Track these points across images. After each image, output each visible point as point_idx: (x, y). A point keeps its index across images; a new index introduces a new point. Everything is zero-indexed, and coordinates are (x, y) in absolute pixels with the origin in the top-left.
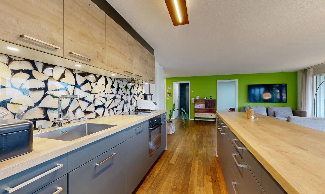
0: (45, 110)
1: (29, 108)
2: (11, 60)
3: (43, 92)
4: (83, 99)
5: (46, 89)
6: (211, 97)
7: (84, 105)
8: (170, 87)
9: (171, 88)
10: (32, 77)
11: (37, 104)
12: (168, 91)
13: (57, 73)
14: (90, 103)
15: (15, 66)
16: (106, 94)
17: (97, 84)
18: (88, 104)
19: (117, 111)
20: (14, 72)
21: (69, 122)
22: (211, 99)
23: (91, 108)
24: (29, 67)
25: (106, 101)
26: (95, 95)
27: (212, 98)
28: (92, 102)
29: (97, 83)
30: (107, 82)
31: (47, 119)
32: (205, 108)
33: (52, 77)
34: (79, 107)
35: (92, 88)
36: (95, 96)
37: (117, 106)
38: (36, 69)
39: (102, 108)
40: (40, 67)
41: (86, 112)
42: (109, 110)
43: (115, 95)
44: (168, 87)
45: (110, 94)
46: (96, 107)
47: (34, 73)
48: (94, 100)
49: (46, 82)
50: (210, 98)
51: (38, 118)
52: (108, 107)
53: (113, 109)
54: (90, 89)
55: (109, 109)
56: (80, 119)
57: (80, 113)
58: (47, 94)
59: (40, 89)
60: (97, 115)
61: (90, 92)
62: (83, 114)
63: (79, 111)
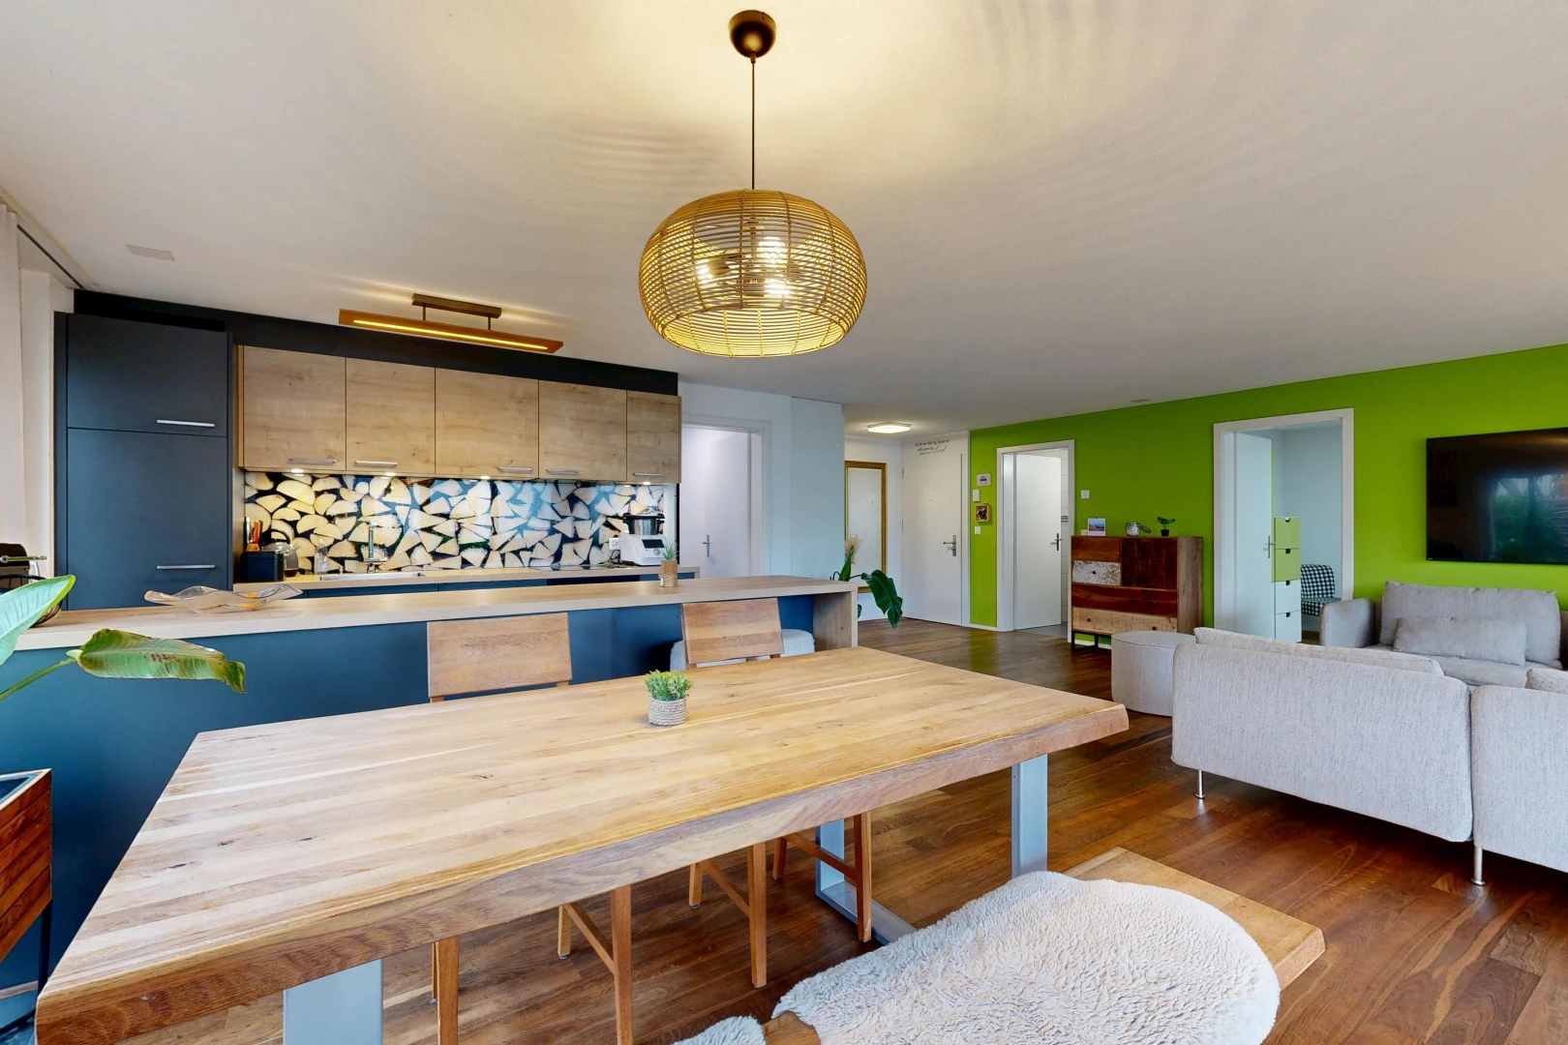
0: (358, 546)
1: (336, 541)
2: (314, 479)
3: (353, 519)
4: (429, 530)
5: (359, 514)
6: (1163, 521)
7: (432, 542)
8: (987, 476)
9: (989, 482)
10: (339, 498)
11: (346, 537)
12: (976, 497)
13: (377, 487)
14: (446, 539)
15: (319, 486)
16: (492, 518)
17: (464, 499)
18: (440, 539)
19: (531, 559)
20: (318, 494)
21: (399, 569)
22: (1165, 532)
23: (451, 547)
24: (334, 484)
25: (495, 533)
26: (459, 521)
27: (1169, 527)
28: (453, 535)
29: (466, 496)
30: (494, 492)
31: (360, 558)
32: (1124, 582)
33: (368, 494)
34: (421, 544)
35: (452, 508)
36: (459, 524)
37: (533, 547)
38: (344, 485)
39: (482, 550)
40: (349, 482)
41: (436, 555)
42: (503, 556)
43: (525, 522)
44: (979, 477)
45: (507, 517)
46: (463, 547)
47: (343, 492)
48: (457, 533)
49: (359, 503)
50: (1161, 527)
51: (348, 556)
52: (500, 549)
53: (516, 553)
54: (446, 510)
55: (502, 551)
56: (422, 566)
57: (420, 555)
58: (360, 522)
59: (350, 515)
60: (465, 563)
61: (446, 516)
62: (430, 559)
63: (418, 551)
